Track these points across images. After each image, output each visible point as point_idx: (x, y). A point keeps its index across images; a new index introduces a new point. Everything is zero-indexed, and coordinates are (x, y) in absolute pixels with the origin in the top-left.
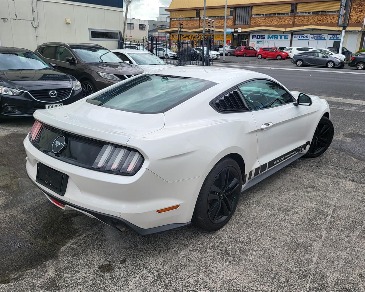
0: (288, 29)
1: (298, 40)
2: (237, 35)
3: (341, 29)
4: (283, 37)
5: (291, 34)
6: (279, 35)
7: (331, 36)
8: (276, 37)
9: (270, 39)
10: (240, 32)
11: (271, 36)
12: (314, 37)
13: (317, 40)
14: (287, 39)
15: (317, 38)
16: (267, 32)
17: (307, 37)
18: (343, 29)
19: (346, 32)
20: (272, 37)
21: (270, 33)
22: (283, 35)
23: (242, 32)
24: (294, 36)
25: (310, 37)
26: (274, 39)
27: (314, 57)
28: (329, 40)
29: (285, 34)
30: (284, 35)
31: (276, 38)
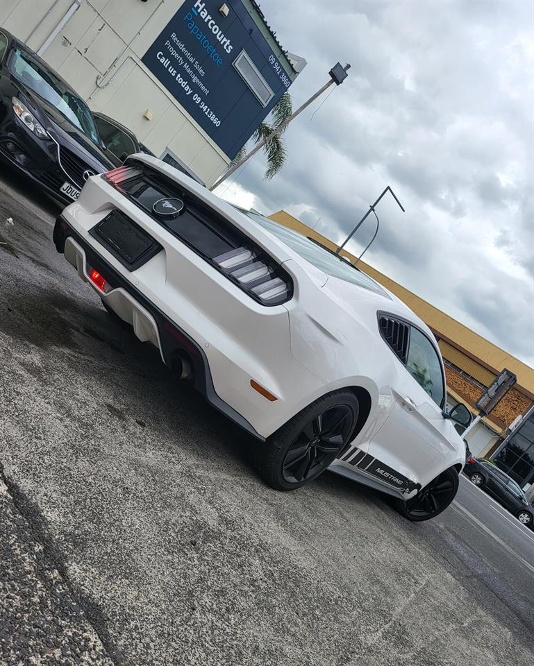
3: (476, 413)
18: (478, 415)
19: (481, 422)
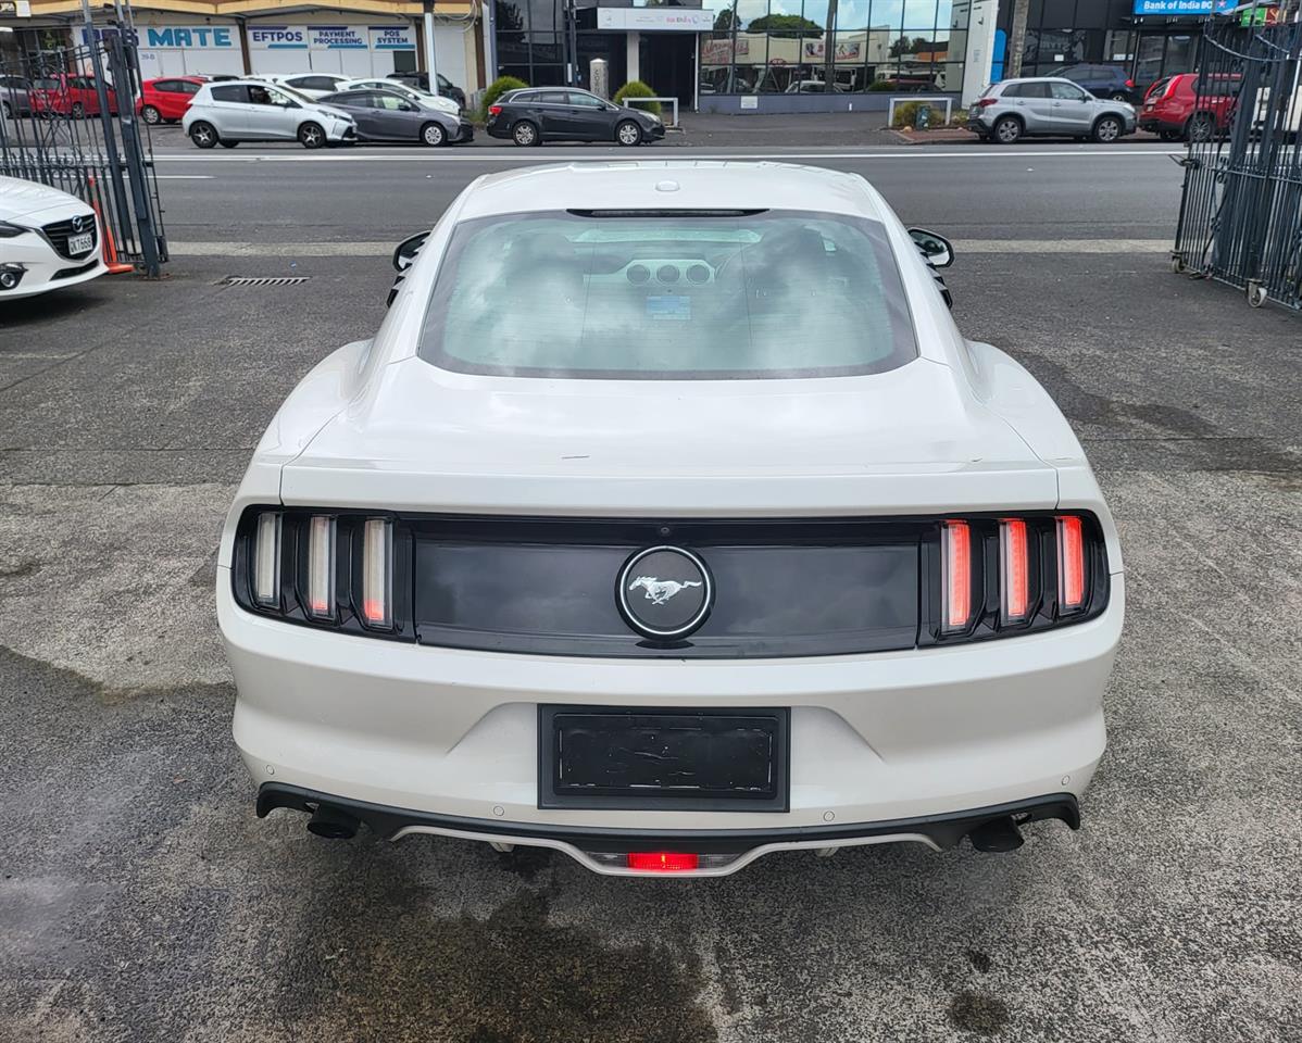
0: (223, 5)
1: (270, 46)
2: (10, 30)
3: (410, 8)
4: (210, 37)
5: (240, 25)
6: (194, 31)
7: (381, 34)
8: (182, 38)
9: (162, 44)
10: (27, 18)
11: (160, 34)
12: (323, 37)
13: (335, 47)
14: (229, 44)
15: (336, 40)
16: (146, 19)
17: (301, 39)
18: (426, 11)
20: (167, 36)
21: (157, 21)
22: (209, 31)
23: (34, 17)
24: (250, 34)
25: (309, 36)
26: (179, 44)
27: (374, 110)
28: (377, 47)
29: (216, 27)
30: (212, 28)
31: (183, 43)
